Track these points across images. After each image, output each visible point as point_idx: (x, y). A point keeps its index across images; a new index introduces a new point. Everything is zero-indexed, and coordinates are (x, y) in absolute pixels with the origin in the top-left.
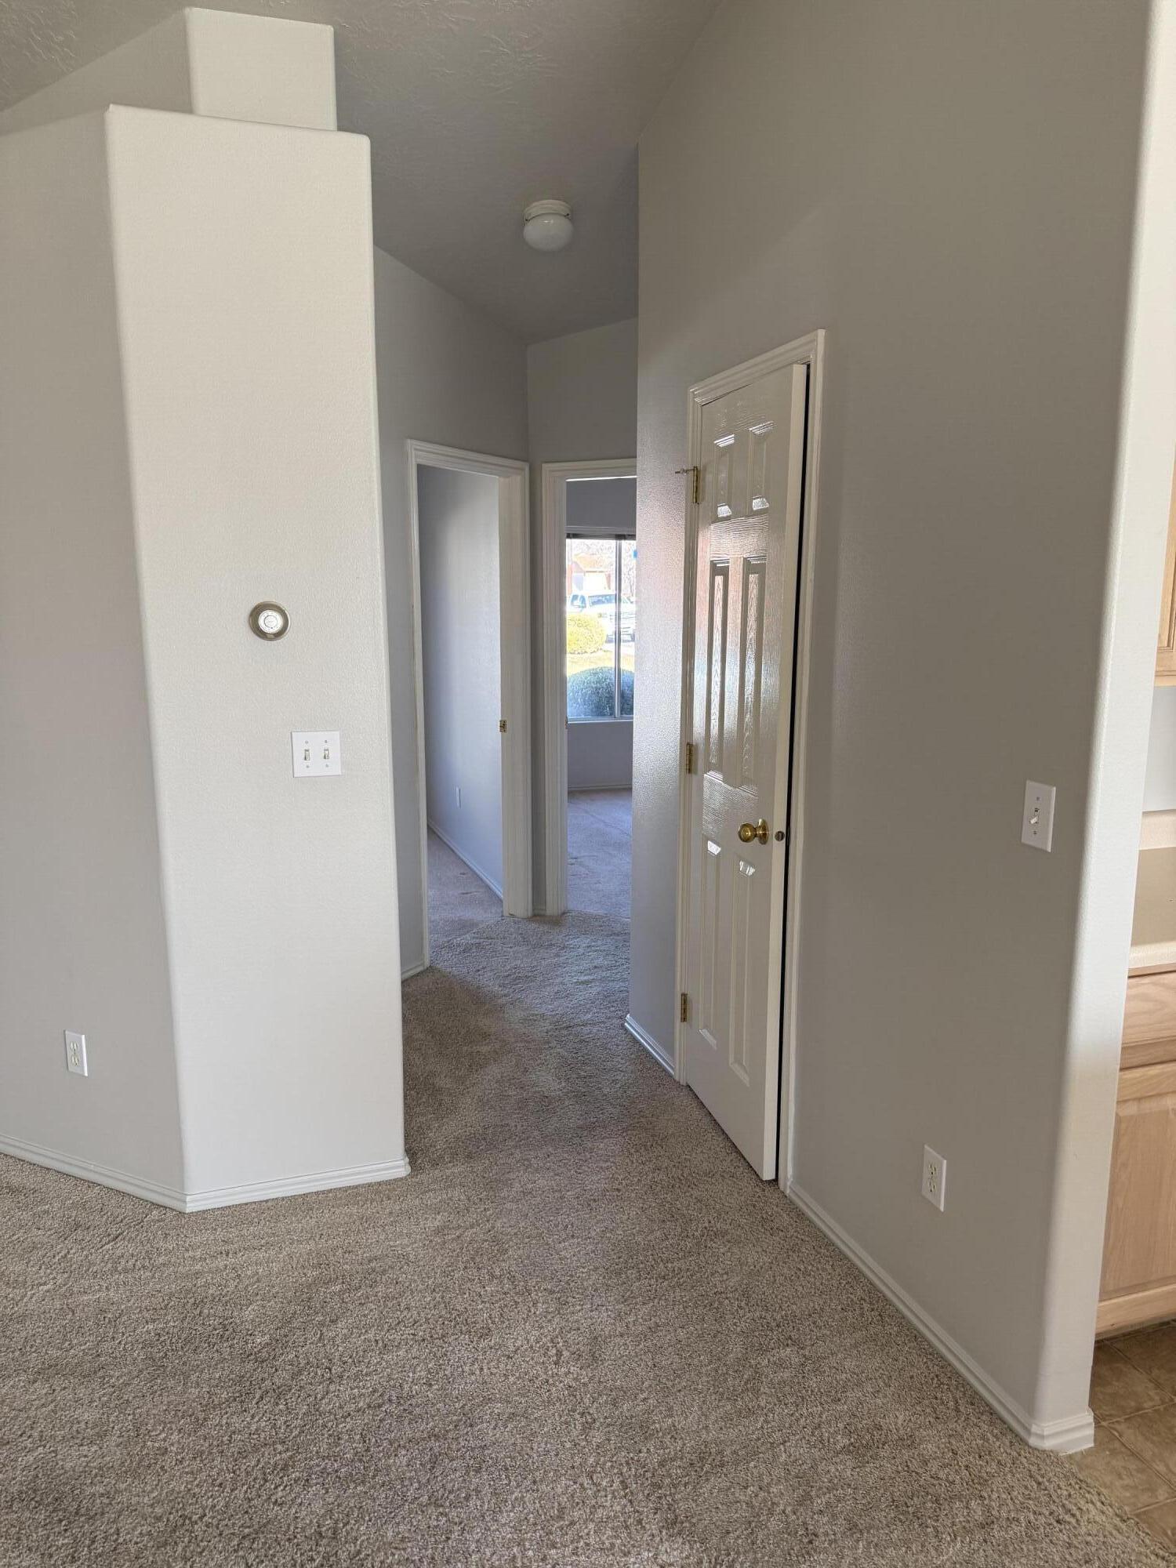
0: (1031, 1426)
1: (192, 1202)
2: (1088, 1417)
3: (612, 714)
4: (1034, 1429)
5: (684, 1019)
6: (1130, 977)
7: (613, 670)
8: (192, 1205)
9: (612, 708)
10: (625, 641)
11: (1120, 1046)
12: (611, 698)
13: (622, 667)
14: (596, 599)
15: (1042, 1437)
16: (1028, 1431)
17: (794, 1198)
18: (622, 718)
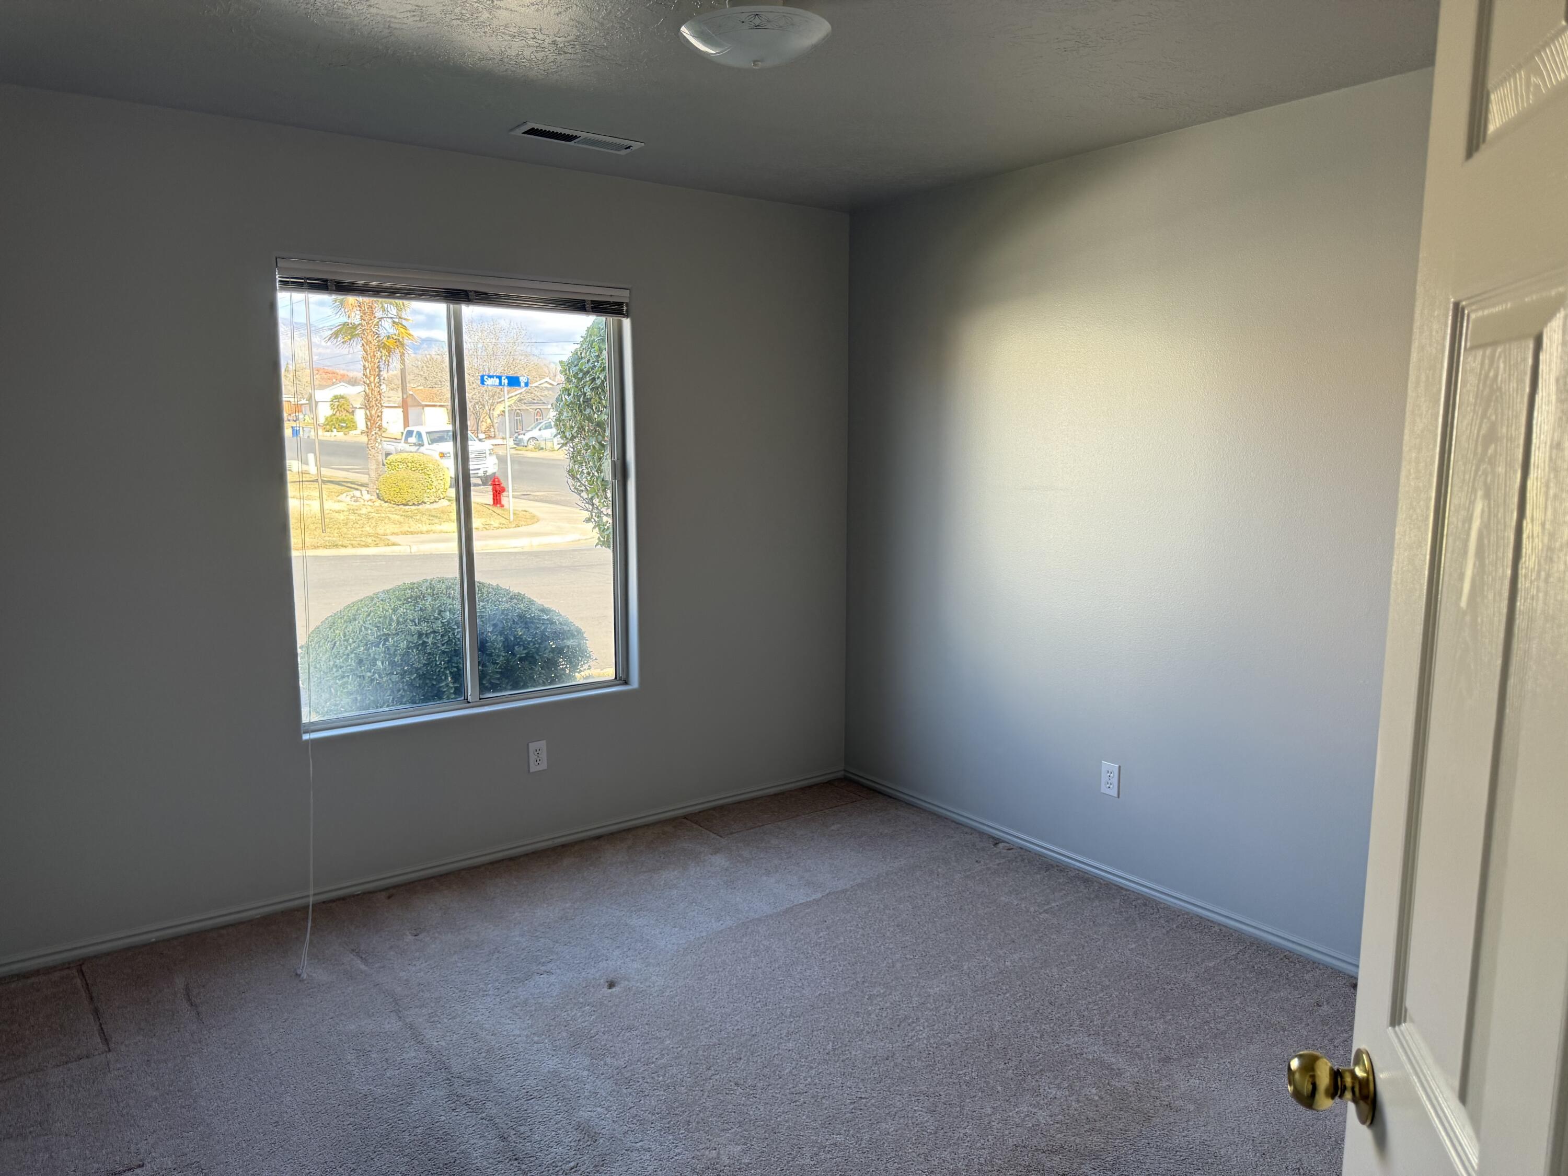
3: (459, 690)
7: (458, 588)
9: (458, 676)
10: (476, 485)
12: (457, 653)
13: (478, 577)
14: (436, 436)
18: (482, 702)
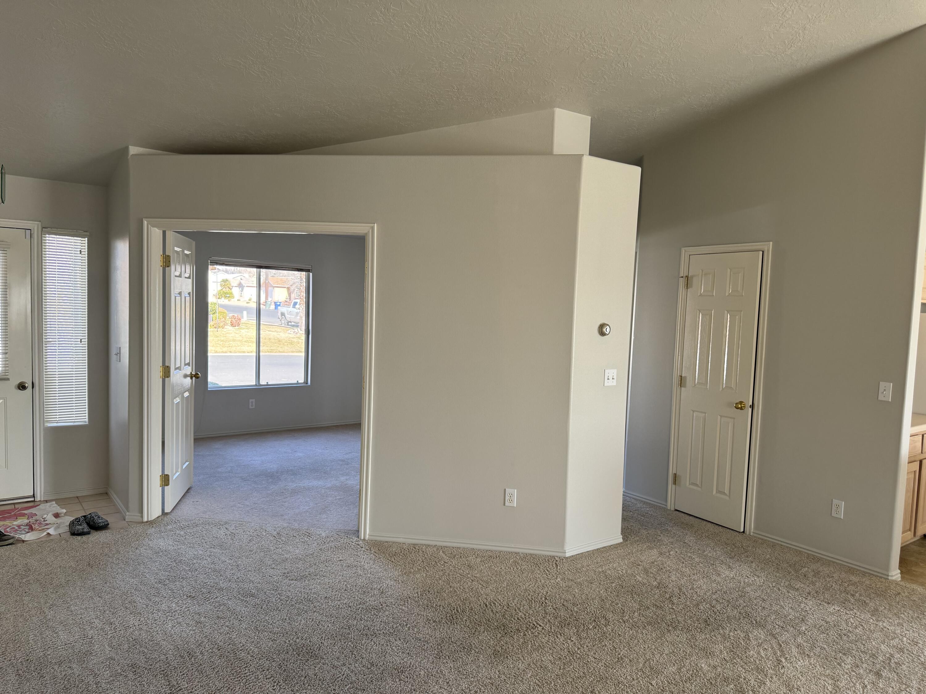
0: (889, 574)
1: (568, 552)
2: (899, 571)
4: (890, 574)
5: (675, 483)
6: (910, 436)
8: (568, 553)
11: (908, 456)
15: (892, 576)
16: (888, 576)
17: (755, 535)
